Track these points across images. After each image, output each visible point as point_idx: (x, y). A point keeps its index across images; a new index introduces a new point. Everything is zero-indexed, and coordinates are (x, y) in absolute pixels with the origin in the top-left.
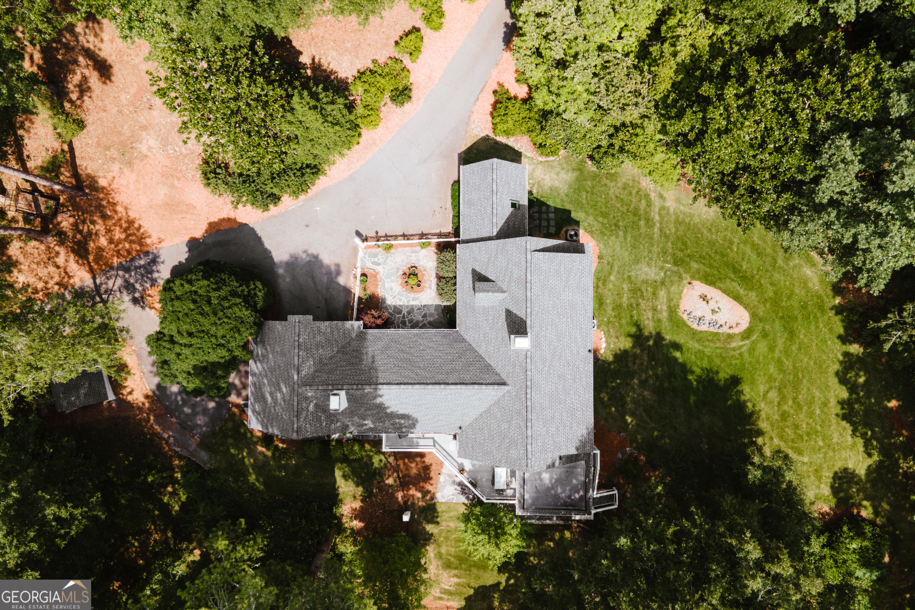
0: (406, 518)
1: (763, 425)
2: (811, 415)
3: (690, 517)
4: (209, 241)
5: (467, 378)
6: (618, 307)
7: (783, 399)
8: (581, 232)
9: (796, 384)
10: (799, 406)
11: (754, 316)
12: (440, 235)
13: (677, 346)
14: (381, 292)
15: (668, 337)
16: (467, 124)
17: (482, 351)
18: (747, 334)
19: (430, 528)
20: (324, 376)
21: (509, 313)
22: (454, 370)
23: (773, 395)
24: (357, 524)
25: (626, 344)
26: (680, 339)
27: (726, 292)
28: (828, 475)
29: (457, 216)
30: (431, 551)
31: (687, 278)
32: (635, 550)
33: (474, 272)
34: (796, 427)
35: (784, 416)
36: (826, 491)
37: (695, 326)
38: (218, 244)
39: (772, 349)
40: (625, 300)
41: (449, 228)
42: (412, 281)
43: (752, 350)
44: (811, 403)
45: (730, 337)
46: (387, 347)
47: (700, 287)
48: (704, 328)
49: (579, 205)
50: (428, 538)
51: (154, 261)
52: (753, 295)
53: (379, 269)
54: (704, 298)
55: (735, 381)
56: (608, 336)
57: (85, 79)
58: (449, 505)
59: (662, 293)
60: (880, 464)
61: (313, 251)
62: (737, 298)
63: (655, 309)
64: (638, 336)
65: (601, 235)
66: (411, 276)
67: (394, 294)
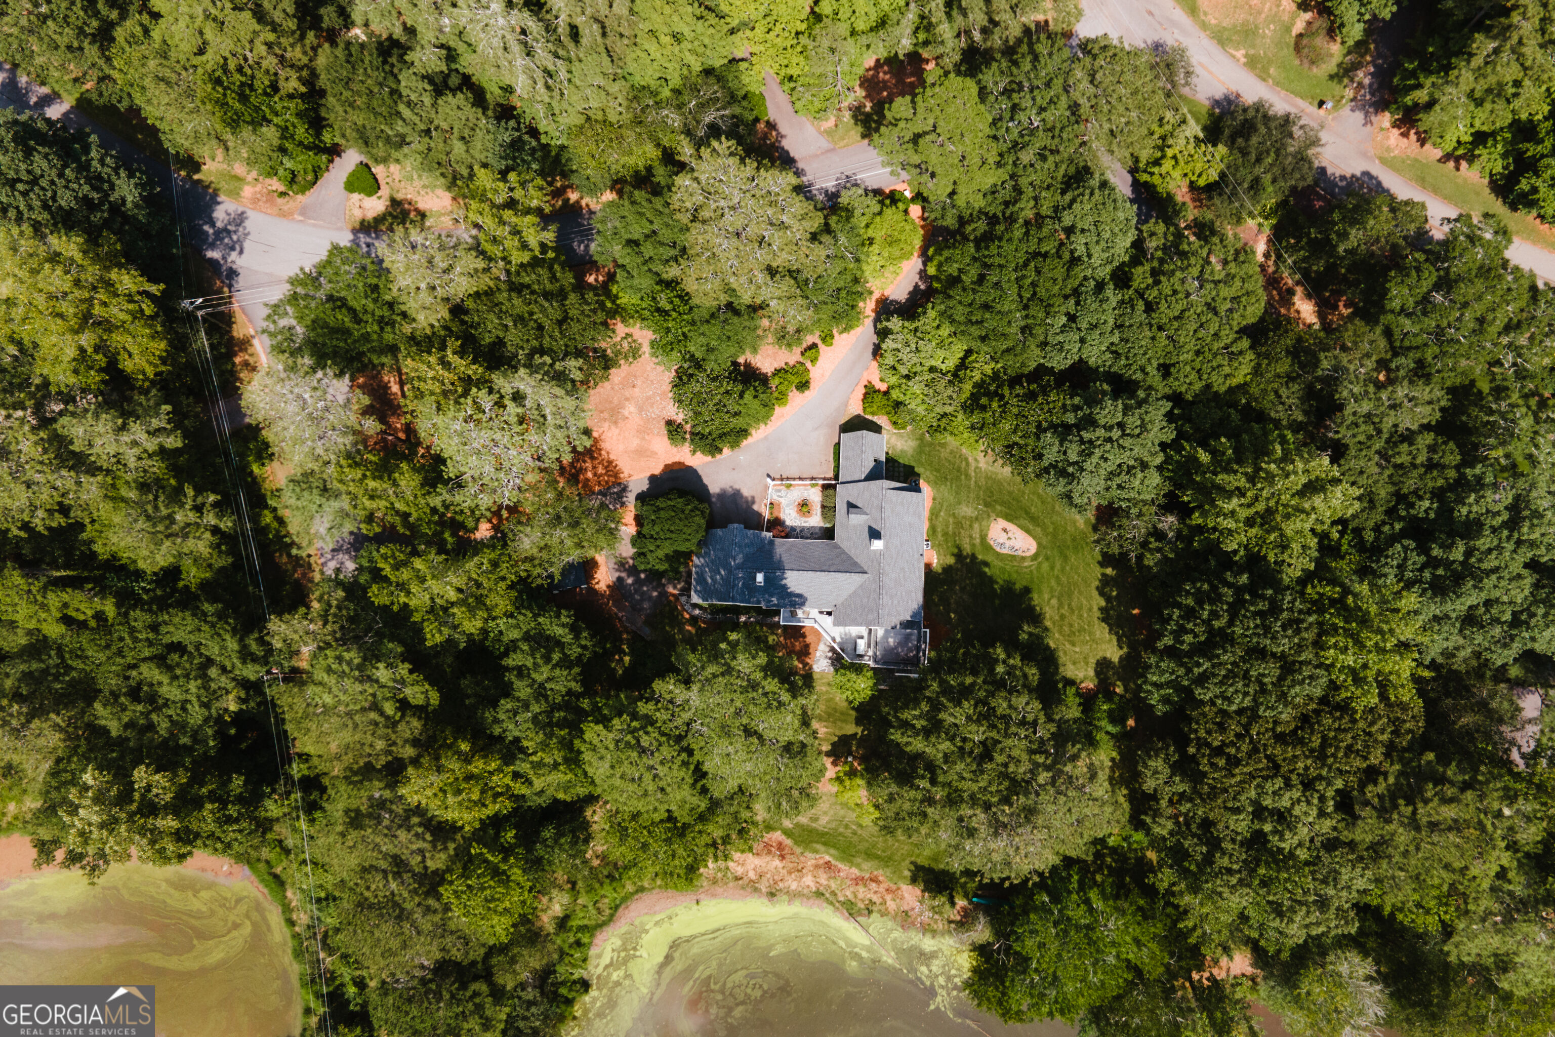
1: (1048, 624)
2: (1080, 617)
4: (664, 477)
5: (843, 568)
6: (945, 534)
7: (1061, 605)
8: (921, 480)
9: (1070, 595)
10: (1072, 611)
11: (1039, 544)
12: (825, 479)
13: (986, 564)
14: (782, 516)
15: (980, 557)
16: (846, 406)
17: (851, 553)
18: (1035, 557)
21: (869, 527)
23: (1054, 602)
25: (951, 560)
26: (989, 558)
27: (1020, 527)
28: (1093, 661)
29: (837, 467)
31: (993, 516)
33: (848, 502)
34: (1071, 626)
35: (1062, 618)
36: (1091, 673)
37: (998, 549)
38: (671, 479)
39: (1052, 568)
40: (950, 530)
41: (831, 474)
42: (805, 509)
43: (1039, 568)
44: (1080, 608)
45: (1023, 558)
47: (1002, 523)
48: (1004, 551)
49: (920, 463)
51: (625, 489)
52: (1039, 530)
53: (782, 501)
54: (1005, 530)
55: (1027, 590)
56: (939, 554)
59: (976, 526)
60: (1128, 655)
61: (737, 486)
62: (1028, 531)
63: (971, 537)
64: (959, 556)
65: (934, 484)
66: (804, 506)
67: (791, 518)
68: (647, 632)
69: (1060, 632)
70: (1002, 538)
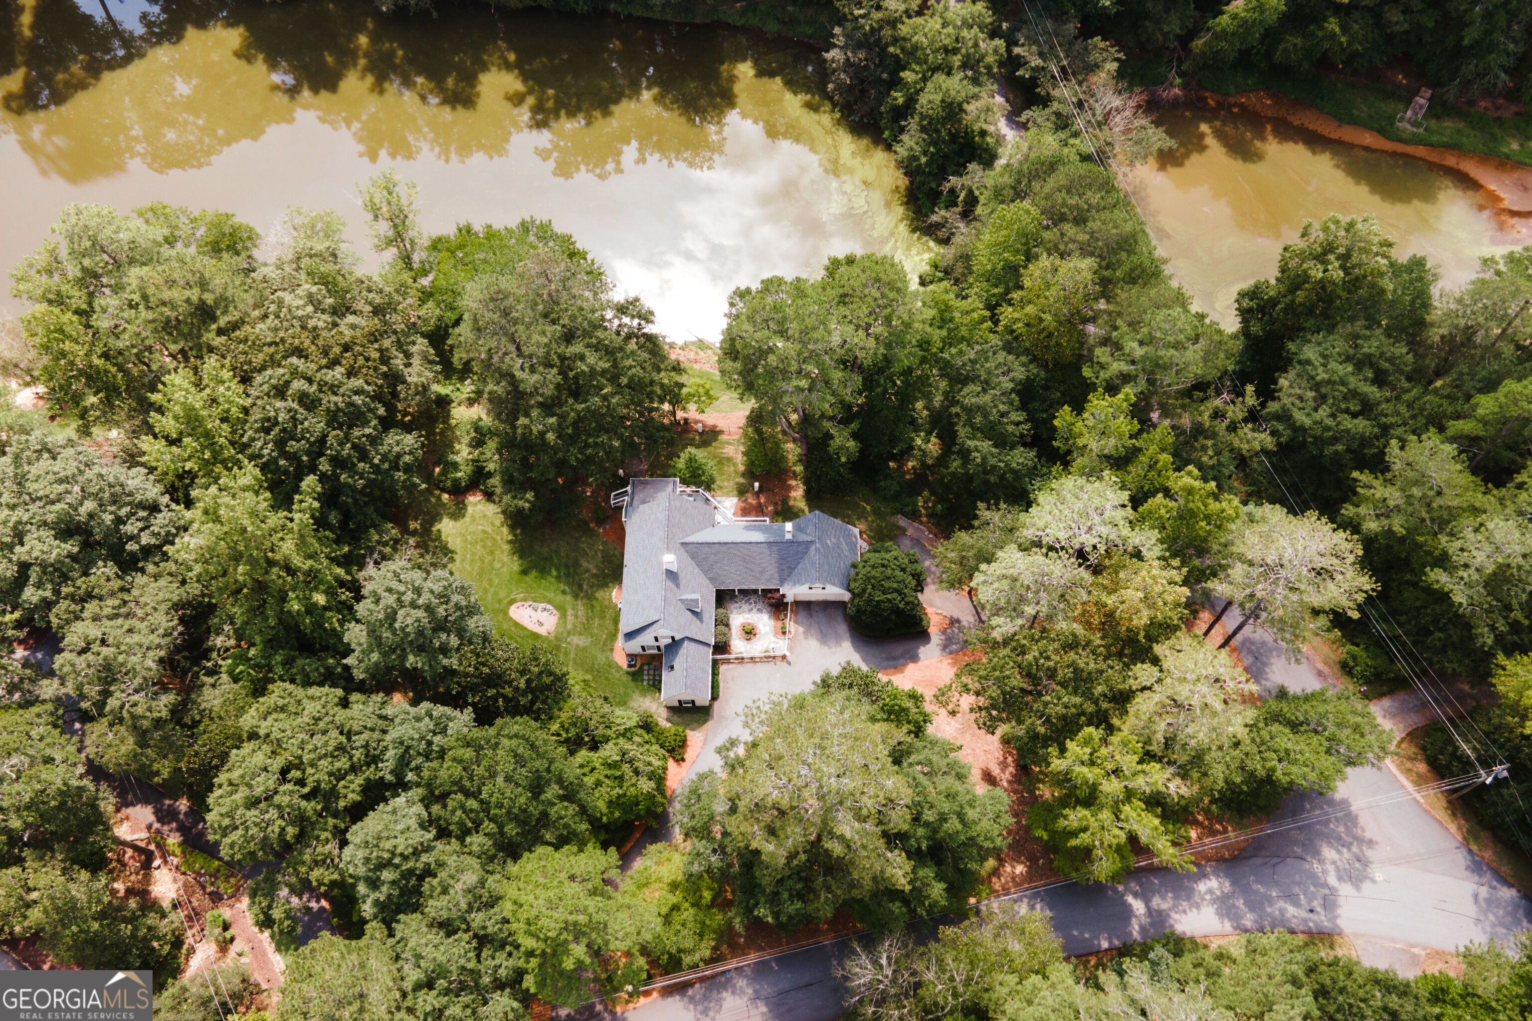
0: (757, 484)
1: (507, 547)
2: (473, 554)
3: (577, 459)
4: (902, 661)
5: (706, 549)
6: (602, 617)
7: (491, 563)
8: (625, 667)
9: (481, 573)
10: (482, 560)
11: (506, 613)
12: (728, 661)
13: (564, 592)
14: (772, 622)
15: (569, 598)
16: (706, 740)
17: (697, 570)
18: (512, 602)
19: (742, 480)
20: (800, 549)
21: (678, 585)
22: (715, 554)
23: (497, 565)
24: (793, 483)
25: (600, 594)
26: (560, 598)
27: (524, 628)
28: (467, 519)
29: (715, 674)
30: (742, 468)
31: (552, 637)
32: (610, 439)
33: (701, 620)
34: (484, 547)
35: (492, 553)
36: (470, 509)
37: (549, 607)
38: (894, 658)
39: (496, 593)
40: (597, 621)
41: (723, 668)
42: (749, 628)
43: (510, 592)
44: (472, 562)
45: (525, 600)
46: (761, 573)
47: (542, 631)
48: (543, 605)
49: (626, 687)
50: (743, 475)
51: (945, 647)
52: (505, 627)
53: (773, 639)
54: (541, 624)
55: (524, 572)
56: (610, 600)
57: (1003, 771)
58: (727, 495)
59: (569, 626)
60: (432, 525)
61: (825, 649)
62: (516, 624)
63: (576, 616)
64: (590, 597)
65: (612, 665)
66: (749, 633)
67: (763, 621)
68: (902, 522)
69: (495, 540)
70: (544, 616)
